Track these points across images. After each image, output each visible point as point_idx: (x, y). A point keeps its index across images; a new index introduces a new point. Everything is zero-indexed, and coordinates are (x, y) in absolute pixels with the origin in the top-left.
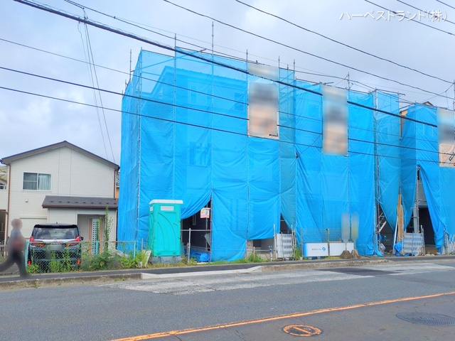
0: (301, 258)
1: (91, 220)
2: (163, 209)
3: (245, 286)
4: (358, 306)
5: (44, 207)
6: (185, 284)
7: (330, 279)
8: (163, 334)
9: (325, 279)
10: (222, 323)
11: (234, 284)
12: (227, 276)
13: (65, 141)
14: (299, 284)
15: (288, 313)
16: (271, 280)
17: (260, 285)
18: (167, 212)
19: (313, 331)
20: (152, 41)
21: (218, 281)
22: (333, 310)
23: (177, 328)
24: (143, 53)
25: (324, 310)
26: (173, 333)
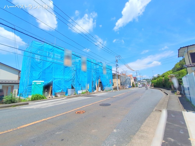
0: (77, 94)
1: (8, 87)
3: (63, 103)
4: (91, 104)
6: (45, 104)
8: (40, 121)
10: (59, 114)
11: (60, 103)
12: (58, 101)
15: (76, 108)
16: (70, 100)
19: (83, 112)
21: (55, 102)
23: (45, 118)
26: (43, 120)
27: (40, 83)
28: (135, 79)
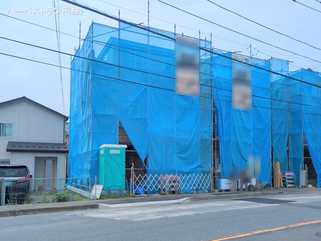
0: (217, 191)
1: (45, 161)
2: (112, 152)
4: (282, 228)
5: (8, 150)
7: (247, 207)
9: (244, 207)
13: (24, 97)
14: (225, 211)
17: (196, 212)
18: (115, 155)
20: (102, 12)
22: (265, 231)
24: (94, 25)
25: (259, 232)
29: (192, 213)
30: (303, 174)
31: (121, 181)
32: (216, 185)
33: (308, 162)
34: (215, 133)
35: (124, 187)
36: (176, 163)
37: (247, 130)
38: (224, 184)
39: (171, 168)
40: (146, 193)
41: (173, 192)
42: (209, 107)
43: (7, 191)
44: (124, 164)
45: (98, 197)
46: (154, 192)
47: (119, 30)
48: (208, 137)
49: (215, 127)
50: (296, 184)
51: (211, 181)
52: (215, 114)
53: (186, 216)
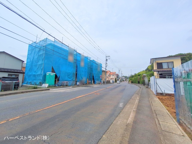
2: (51, 75)
27: (53, 75)
28: (118, 76)
29: (78, 90)
30: (93, 81)
31: (53, 83)
32: (76, 84)
33: (93, 79)
34: (76, 72)
35: (54, 84)
36: (67, 78)
37: (83, 71)
38: (78, 83)
39: (66, 79)
40: (58, 86)
41: (66, 86)
42: (75, 65)
43: (15, 86)
44: (54, 78)
45: (47, 87)
46: (61, 86)
47: (54, 42)
48: (75, 72)
49: (77, 70)
50: (91, 83)
51: (75, 83)
52: (77, 67)
53: (76, 91)
